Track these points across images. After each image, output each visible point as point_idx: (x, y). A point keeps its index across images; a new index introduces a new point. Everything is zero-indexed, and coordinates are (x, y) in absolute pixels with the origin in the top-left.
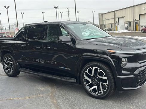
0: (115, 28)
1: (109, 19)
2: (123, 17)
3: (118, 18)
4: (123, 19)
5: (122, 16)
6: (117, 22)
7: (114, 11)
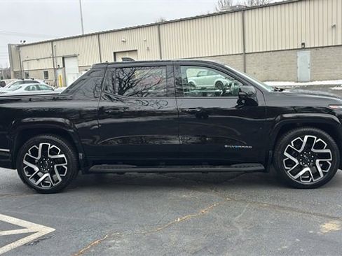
0: (56, 80)
1: (38, 60)
2: (75, 56)
3: (63, 58)
4: (75, 59)
5: (73, 54)
6: (61, 66)
7: (52, 41)
